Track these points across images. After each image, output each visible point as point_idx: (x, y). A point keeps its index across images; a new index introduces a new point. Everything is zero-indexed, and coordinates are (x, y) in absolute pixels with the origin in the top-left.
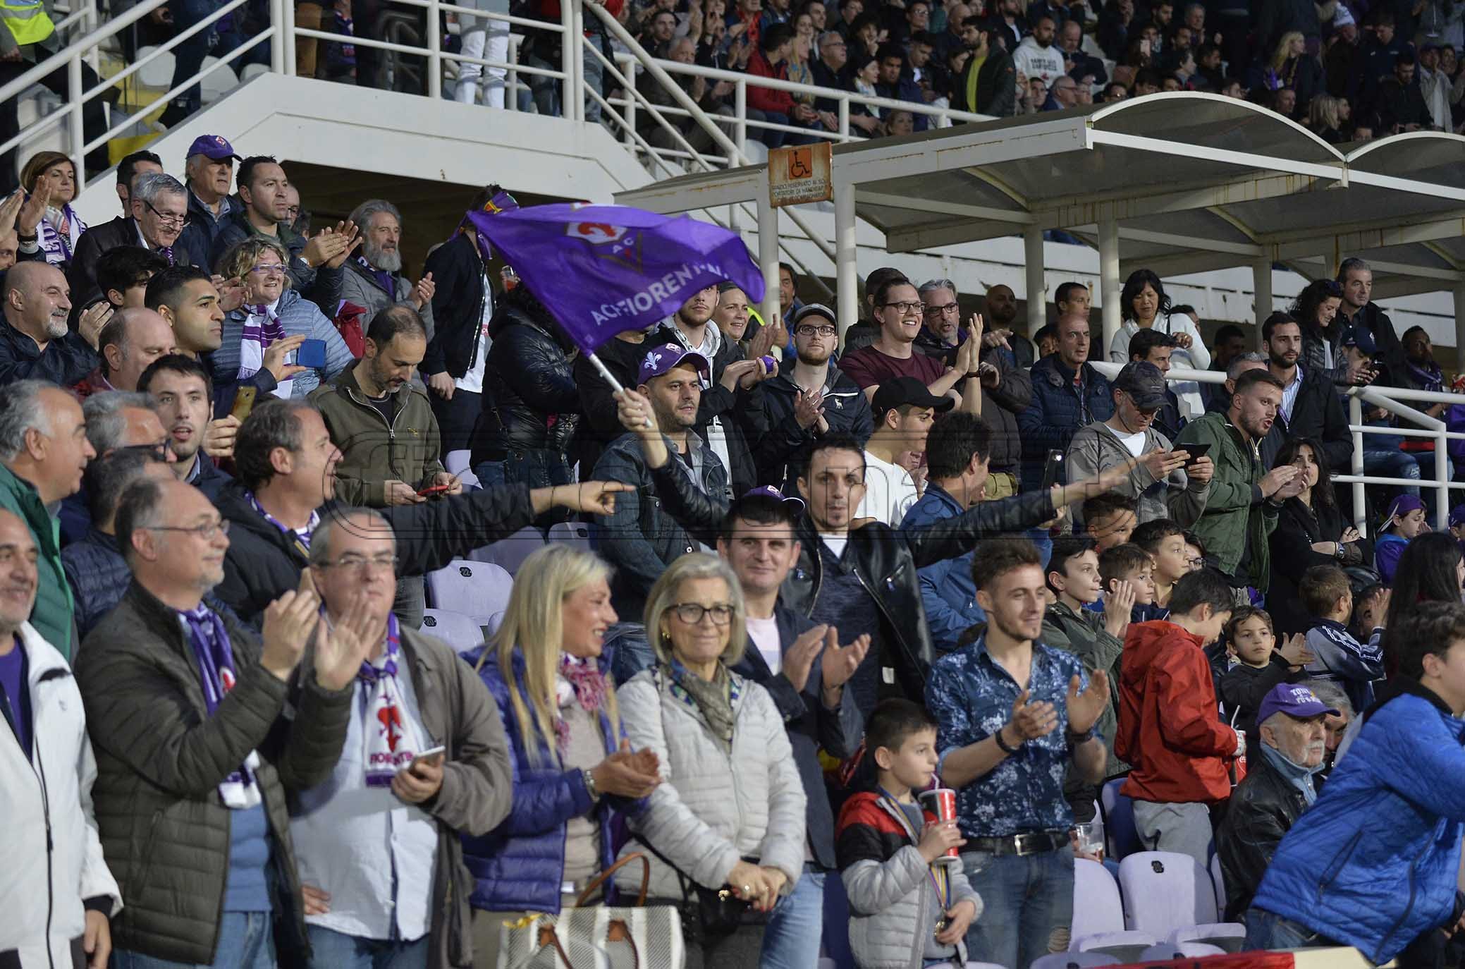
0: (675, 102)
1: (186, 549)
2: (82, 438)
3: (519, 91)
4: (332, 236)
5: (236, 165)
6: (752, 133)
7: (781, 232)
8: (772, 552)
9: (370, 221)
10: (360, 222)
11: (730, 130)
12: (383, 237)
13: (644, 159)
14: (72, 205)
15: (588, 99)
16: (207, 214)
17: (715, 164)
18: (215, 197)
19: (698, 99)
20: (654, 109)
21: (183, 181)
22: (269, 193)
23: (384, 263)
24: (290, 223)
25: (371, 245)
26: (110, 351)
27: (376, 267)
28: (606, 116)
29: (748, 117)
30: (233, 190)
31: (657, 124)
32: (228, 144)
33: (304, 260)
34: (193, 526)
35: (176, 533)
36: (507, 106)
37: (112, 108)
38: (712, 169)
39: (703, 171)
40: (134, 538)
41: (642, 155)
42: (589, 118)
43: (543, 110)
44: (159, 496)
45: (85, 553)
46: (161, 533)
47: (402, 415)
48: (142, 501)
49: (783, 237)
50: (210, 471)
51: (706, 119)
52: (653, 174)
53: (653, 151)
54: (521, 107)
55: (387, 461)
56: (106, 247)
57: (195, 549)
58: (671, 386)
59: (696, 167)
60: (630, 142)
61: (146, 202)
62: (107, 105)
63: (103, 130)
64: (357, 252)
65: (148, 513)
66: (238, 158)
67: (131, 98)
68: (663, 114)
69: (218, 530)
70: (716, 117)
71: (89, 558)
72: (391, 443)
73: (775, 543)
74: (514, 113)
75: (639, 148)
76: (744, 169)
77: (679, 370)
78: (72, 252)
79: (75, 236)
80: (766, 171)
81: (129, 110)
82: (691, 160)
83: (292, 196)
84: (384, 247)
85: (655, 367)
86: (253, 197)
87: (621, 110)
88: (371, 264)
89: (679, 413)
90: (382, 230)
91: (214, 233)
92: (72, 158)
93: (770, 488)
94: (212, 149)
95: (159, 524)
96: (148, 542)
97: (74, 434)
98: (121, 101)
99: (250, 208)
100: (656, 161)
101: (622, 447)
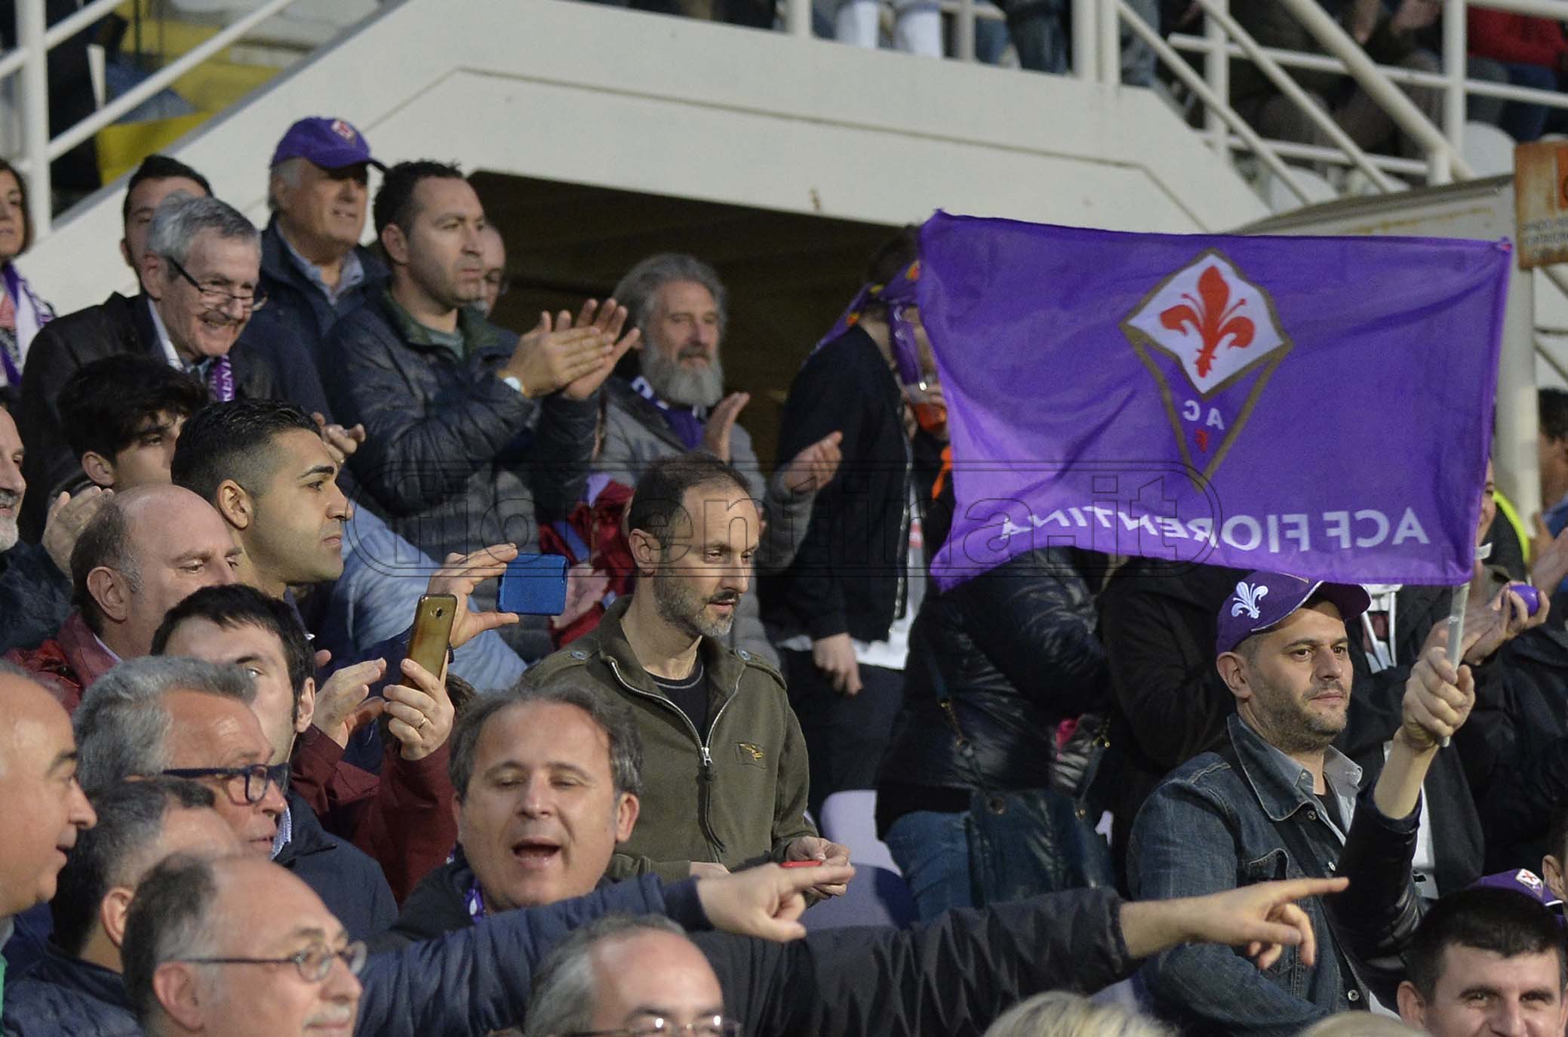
0: (1312, 43)
1: (267, 1005)
2: (65, 781)
3: (980, 23)
4: (577, 332)
5: (375, 179)
6: (1477, 108)
7: (1542, 320)
8: (1528, 1015)
9: (651, 303)
10: (634, 304)
11: (1431, 102)
12: (679, 335)
13: (1247, 166)
14: (22, 265)
15: (1127, 39)
16: (313, 287)
17: (1399, 176)
18: (329, 250)
19: (1363, 36)
20: (1269, 59)
21: (260, 218)
22: (447, 245)
23: (683, 390)
24: (485, 306)
25: (654, 355)
26: (100, 583)
27: (668, 400)
28: (1165, 74)
29: (1472, 73)
30: (368, 235)
31: (1272, 89)
32: (359, 139)
33: (513, 382)
34: (282, 955)
35: (246, 968)
36: (950, 49)
37: (111, 59)
38: (1394, 186)
39: (1373, 190)
40: (159, 983)
41: (1242, 156)
42: (1128, 77)
43: (1031, 61)
44: (212, 890)
45: (42, 1003)
46: (214, 969)
47: (727, 716)
48: (175, 903)
49: (1545, 331)
50: (312, 837)
51: (1381, 79)
52: (1265, 197)
53: (1268, 149)
54: (985, 54)
55: (695, 814)
56: (88, 356)
57: (286, 1005)
58: (1294, 652)
59: (1357, 183)
60: (1217, 130)
61: (171, 260)
62: (96, 56)
63: (88, 108)
64: (629, 366)
65: (186, 926)
66: (379, 166)
67: (149, 36)
68: (1291, 70)
69: (338, 963)
70: (1402, 74)
71: (50, 1015)
72: (705, 775)
73: (1533, 996)
74: (969, 70)
75: (1237, 142)
76: (1461, 187)
77: (1311, 615)
78: (20, 366)
79: (27, 331)
80: (1508, 192)
81: (145, 65)
82: (1348, 168)
83: (492, 250)
84: (683, 355)
85: (1255, 613)
86: (413, 252)
87: (1197, 61)
88: (657, 396)
89: (1309, 708)
90: (676, 319)
91: (327, 324)
92: (23, 166)
93: (1525, 876)
94: (324, 148)
95: (211, 951)
96: (187, 988)
97: (50, 773)
98: (128, 44)
99: (402, 273)
100: (1273, 171)
101: (1191, 782)
